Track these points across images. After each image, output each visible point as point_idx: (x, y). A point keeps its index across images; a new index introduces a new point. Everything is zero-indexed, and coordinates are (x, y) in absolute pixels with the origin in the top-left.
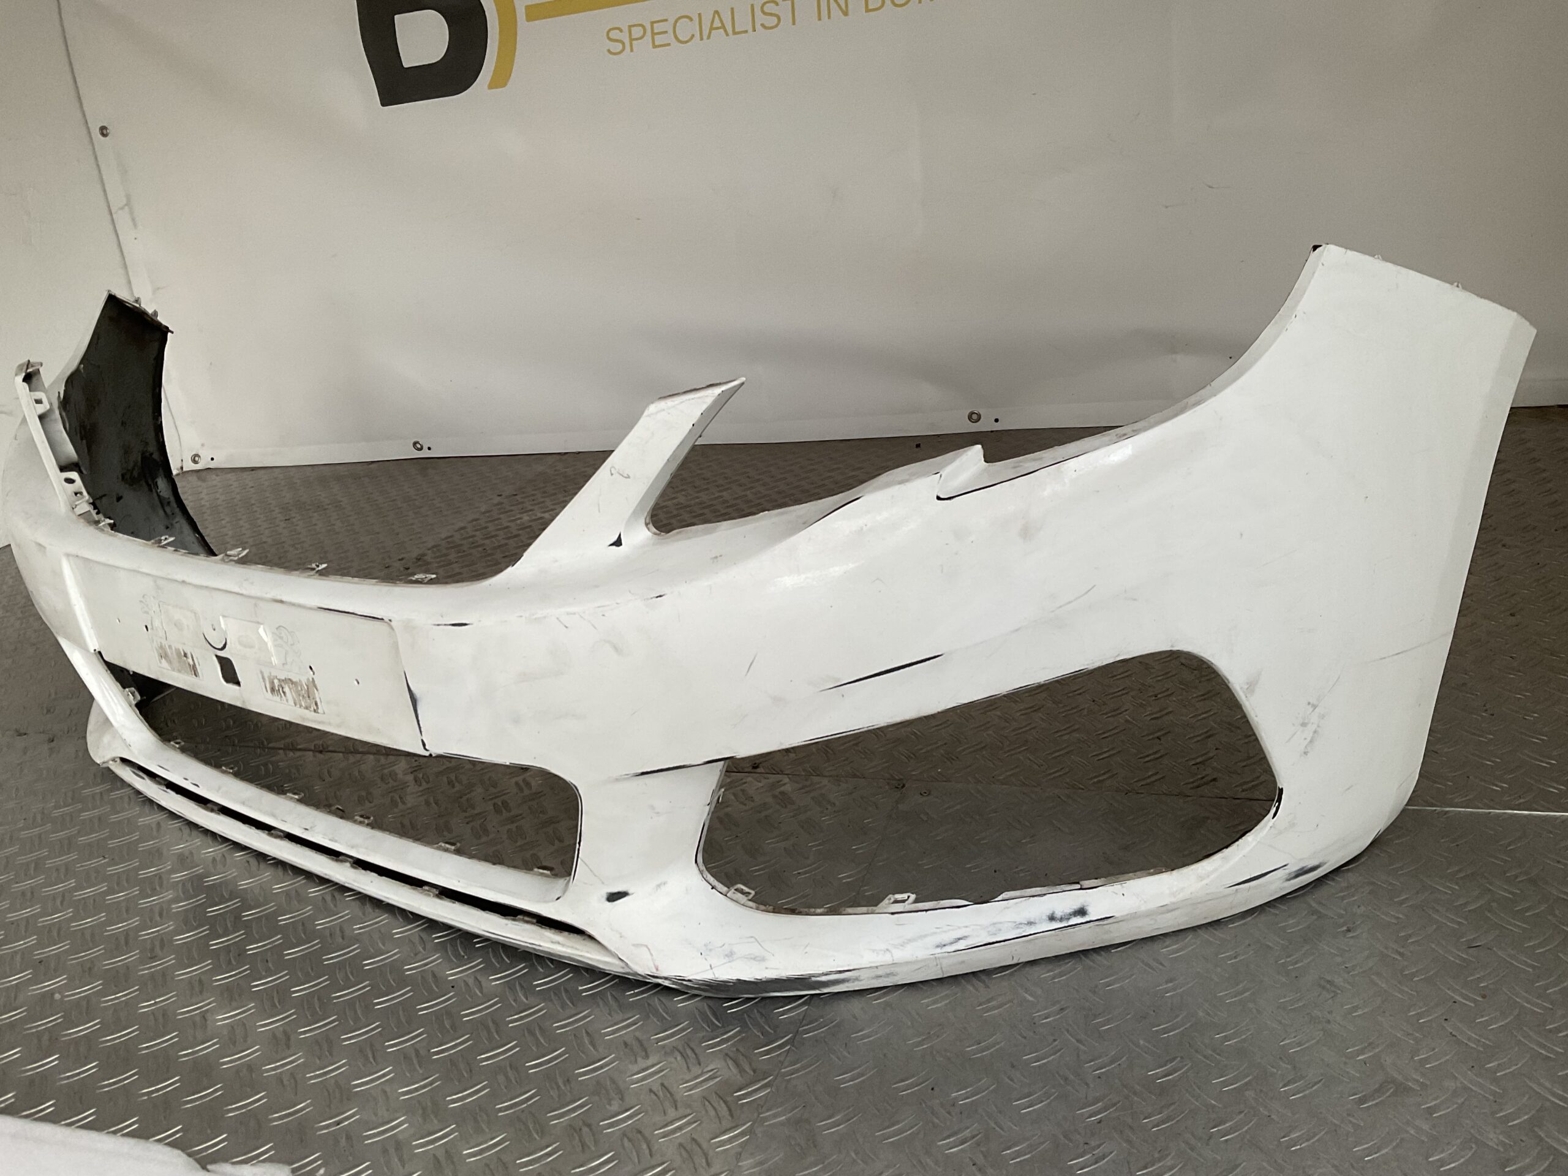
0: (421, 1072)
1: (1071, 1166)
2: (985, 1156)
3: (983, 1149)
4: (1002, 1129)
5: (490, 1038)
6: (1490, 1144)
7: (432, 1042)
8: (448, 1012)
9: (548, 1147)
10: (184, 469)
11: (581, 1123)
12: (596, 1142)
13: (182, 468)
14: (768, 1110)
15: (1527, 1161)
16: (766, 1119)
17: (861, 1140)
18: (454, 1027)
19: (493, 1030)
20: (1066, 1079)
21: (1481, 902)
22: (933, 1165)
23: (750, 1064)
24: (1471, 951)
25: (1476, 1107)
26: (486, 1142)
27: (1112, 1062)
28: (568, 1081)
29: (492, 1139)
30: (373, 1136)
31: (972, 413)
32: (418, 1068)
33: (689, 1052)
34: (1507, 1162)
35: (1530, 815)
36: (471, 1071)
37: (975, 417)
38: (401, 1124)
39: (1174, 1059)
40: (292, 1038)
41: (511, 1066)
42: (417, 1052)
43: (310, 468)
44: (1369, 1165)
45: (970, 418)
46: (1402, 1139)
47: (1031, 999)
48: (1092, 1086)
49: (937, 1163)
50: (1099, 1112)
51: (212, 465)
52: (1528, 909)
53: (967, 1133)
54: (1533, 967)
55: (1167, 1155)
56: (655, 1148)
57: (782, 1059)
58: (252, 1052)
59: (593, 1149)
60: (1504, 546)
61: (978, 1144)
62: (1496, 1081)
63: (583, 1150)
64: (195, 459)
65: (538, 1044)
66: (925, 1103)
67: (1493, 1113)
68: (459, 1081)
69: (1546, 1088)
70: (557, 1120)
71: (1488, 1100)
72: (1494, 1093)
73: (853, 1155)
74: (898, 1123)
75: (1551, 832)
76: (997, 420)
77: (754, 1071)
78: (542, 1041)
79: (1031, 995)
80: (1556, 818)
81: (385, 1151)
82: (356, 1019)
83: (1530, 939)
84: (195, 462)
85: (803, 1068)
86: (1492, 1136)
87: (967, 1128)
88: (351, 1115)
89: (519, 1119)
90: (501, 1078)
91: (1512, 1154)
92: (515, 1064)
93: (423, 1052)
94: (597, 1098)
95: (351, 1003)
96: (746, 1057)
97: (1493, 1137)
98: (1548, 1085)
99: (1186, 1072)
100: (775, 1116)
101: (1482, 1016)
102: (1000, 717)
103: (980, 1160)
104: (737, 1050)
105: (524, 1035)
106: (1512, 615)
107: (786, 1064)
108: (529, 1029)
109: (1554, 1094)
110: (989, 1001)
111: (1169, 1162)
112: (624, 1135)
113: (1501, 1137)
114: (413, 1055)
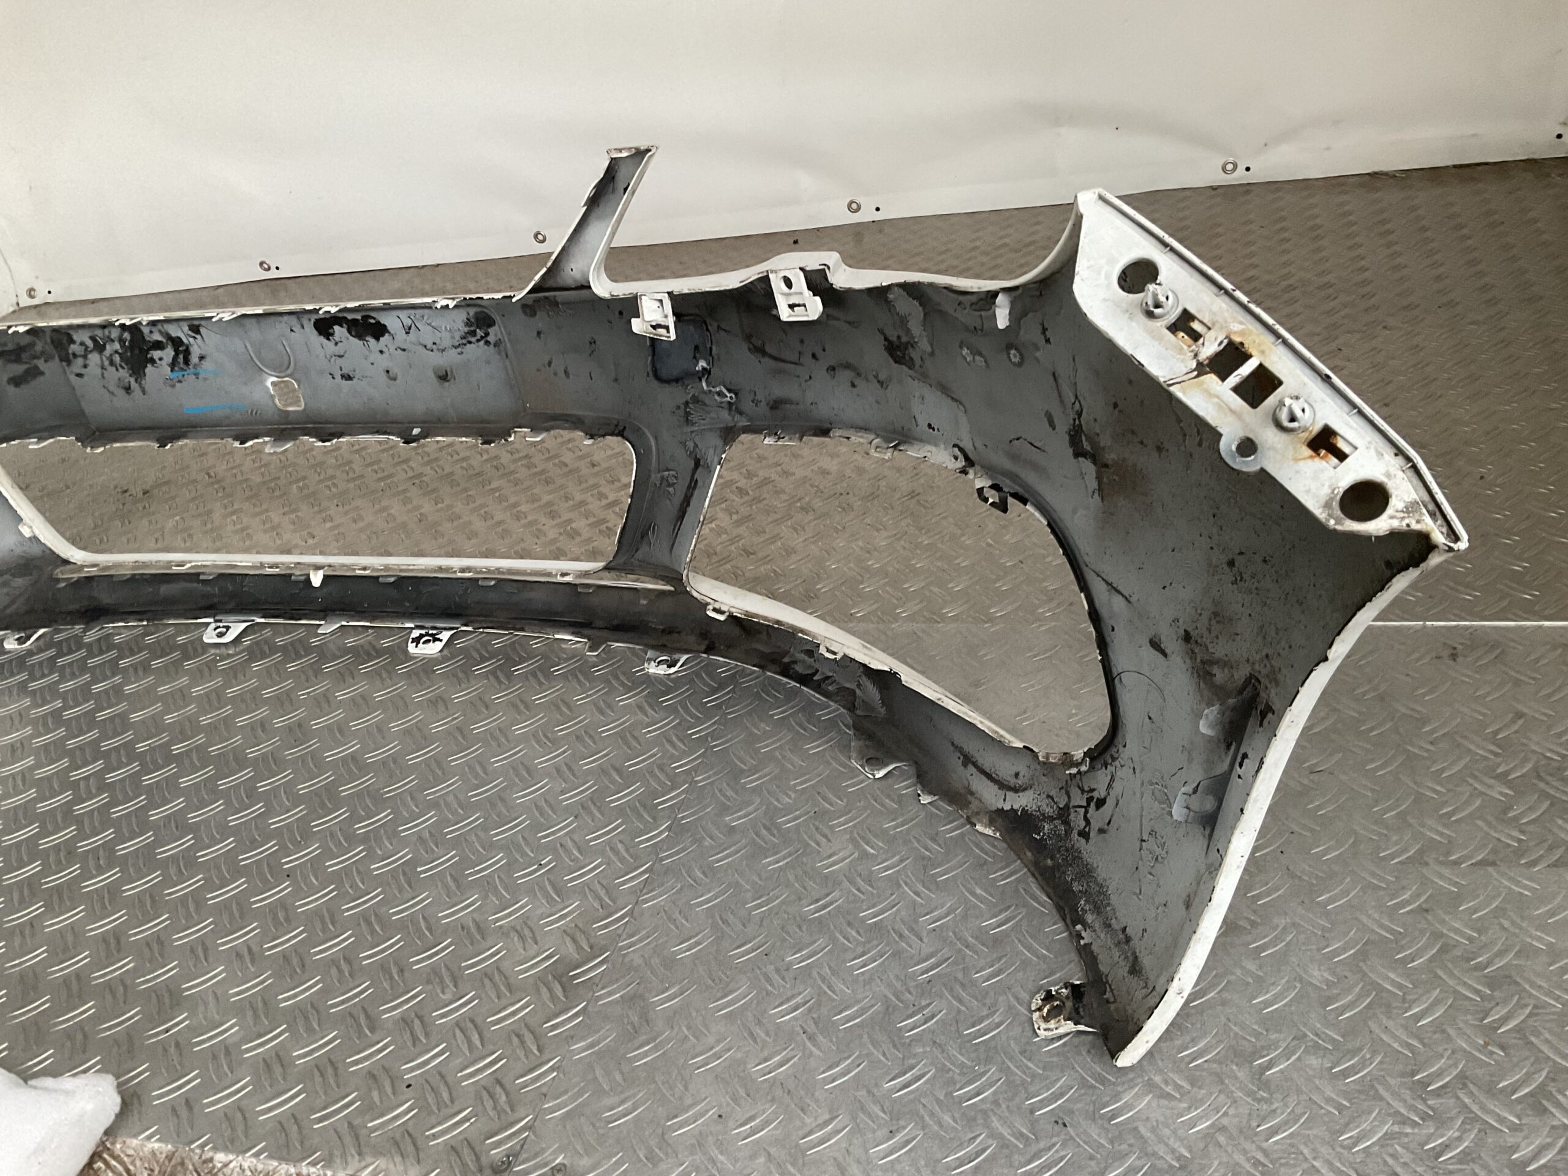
0: (253, 970)
1: (900, 1029)
2: (816, 1023)
3: (815, 1016)
4: (834, 992)
5: (324, 929)
6: (1315, 982)
7: (266, 936)
8: (282, 903)
9: (378, 1043)
10: (21, 305)
11: (413, 1015)
12: (427, 1035)
13: (18, 304)
14: (603, 988)
15: (1350, 997)
16: (600, 998)
17: (694, 1014)
18: (287, 920)
19: (328, 920)
20: (901, 936)
21: (1328, 723)
22: (763, 1035)
23: (588, 940)
24: (1312, 777)
25: (1303, 944)
26: (317, 1041)
27: (947, 915)
28: (401, 971)
29: (323, 1038)
30: (204, 1042)
31: (852, 202)
32: (250, 965)
33: (527, 932)
34: (1330, 1000)
35: (1385, 626)
36: (303, 966)
37: (854, 206)
38: (231, 1028)
39: (1009, 907)
40: (123, 940)
41: (345, 958)
42: (250, 950)
43: (153, 297)
44: (1193, 1011)
45: (849, 207)
46: (1228, 982)
47: (872, 851)
48: (926, 940)
49: (768, 1034)
50: (932, 969)
51: (50, 299)
52: (1372, 729)
53: (799, 999)
54: (1373, 791)
55: (995, 1012)
56: (486, 1035)
57: (619, 932)
58: (82, 959)
59: (424, 1041)
60: (1385, 327)
61: (810, 1010)
62: (1327, 914)
63: (414, 1045)
64: (31, 293)
65: (373, 932)
66: (760, 969)
67: (1319, 950)
68: (291, 977)
69: (1374, 920)
70: (390, 1012)
71: (1316, 934)
72: (1324, 929)
73: (684, 1029)
74: (731, 992)
75: (1403, 644)
76: (878, 209)
77: (591, 947)
78: (378, 929)
79: (872, 848)
80: (1409, 628)
81: (215, 1057)
82: (189, 916)
83: (1372, 761)
84: (32, 297)
85: (641, 940)
86: (1316, 973)
87: (800, 994)
88: (181, 1020)
89: (351, 1015)
90: (334, 971)
91: (1335, 991)
92: (348, 957)
93: (255, 949)
94: (430, 987)
95: (183, 900)
96: (584, 933)
97: (1318, 975)
98: (1376, 916)
99: (1021, 920)
100: (610, 994)
101: (1318, 847)
102: (862, 548)
103: (811, 1028)
104: (576, 926)
105: (359, 924)
106: (1386, 405)
107: (624, 936)
108: (365, 917)
109: (1382, 926)
110: (830, 856)
111: (996, 1018)
112: (457, 1024)
113: (1326, 975)
114: (246, 953)
